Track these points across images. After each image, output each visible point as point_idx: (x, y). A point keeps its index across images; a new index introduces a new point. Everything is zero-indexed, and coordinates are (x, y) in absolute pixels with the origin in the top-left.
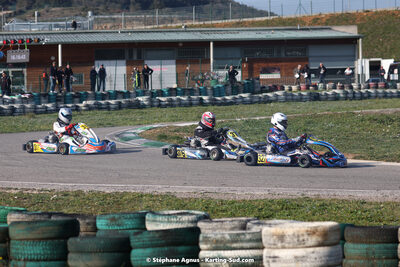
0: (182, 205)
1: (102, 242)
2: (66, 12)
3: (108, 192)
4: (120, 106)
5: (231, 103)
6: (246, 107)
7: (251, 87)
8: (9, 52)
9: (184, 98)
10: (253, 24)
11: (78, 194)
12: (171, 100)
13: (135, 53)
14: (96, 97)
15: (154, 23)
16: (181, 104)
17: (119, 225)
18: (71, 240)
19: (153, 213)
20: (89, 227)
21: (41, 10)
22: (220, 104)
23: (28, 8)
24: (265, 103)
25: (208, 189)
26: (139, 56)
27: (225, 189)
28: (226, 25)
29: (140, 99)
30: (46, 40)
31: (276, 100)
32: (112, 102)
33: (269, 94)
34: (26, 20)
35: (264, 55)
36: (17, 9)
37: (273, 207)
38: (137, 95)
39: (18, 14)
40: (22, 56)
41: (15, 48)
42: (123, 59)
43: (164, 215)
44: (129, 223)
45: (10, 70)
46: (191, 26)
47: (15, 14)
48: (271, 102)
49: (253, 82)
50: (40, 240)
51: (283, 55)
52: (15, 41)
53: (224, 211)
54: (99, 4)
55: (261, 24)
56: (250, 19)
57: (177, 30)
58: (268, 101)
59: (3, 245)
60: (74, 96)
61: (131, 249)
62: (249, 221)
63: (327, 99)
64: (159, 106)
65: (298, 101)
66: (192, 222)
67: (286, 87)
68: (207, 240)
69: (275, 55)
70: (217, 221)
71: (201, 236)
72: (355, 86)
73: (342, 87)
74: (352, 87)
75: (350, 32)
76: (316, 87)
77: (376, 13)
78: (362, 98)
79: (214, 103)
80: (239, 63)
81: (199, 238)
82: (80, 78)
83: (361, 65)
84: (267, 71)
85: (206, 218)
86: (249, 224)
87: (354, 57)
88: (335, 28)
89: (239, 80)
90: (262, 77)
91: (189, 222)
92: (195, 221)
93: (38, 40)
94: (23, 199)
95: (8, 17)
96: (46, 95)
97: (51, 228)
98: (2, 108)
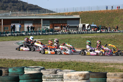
0: (35, 64)
1: (10, 78)
2: (5, 12)
3: (13, 59)
4: (18, 35)
5: (47, 35)
6: (51, 36)
7: (52, 30)
9: (35, 33)
10: (53, 14)
11: (4, 60)
12: (32, 34)
13: (22, 21)
14: (11, 33)
15: (27, 14)
17: (16, 71)
19: (27, 67)
20: (6, 71)
22: (44, 35)
24: (56, 35)
25: (42, 58)
26: (23, 23)
27: (47, 58)
28: (45, 15)
29: (23, 33)
31: (59, 34)
32: (16, 34)
33: (57, 32)
35: (56, 22)
37: (62, 64)
38: (22, 32)
42: (19, 23)
43: (30, 68)
44: (19, 70)
46: (37, 15)
48: (58, 34)
51: (60, 22)
53: (48, 65)
54: (13, 9)
55: (55, 14)
56: (52, 13)
57: (33, 16)
60: (6, 33)
61: (19, 80)
62: (57, 70)
63: (72, 34)
64: (28, 35)
65: (65, 34)
66: (39, 70)
67: (61, 31)
68: (45, 78)
69: (58, 23)
70: (47, 70)
71: (43, 76)
72: (79, 30)
73: (76, 31)
74: (78, 31)
75: (78, 16)
76: (69, 31)
77: (84, 12)
78: (82, 33)
79: (43, 34)
80: (49, 24)
81: (42, 77)
82: (8, 28)
83: (81, 25)
84: (56, 27)
85: (43, 69)
86: (57, 71)
87: (79, 23)
88: (74, 16)
89: (49, 29)
90: (55, 28)
91: (38, 70)
92: (40, 70)
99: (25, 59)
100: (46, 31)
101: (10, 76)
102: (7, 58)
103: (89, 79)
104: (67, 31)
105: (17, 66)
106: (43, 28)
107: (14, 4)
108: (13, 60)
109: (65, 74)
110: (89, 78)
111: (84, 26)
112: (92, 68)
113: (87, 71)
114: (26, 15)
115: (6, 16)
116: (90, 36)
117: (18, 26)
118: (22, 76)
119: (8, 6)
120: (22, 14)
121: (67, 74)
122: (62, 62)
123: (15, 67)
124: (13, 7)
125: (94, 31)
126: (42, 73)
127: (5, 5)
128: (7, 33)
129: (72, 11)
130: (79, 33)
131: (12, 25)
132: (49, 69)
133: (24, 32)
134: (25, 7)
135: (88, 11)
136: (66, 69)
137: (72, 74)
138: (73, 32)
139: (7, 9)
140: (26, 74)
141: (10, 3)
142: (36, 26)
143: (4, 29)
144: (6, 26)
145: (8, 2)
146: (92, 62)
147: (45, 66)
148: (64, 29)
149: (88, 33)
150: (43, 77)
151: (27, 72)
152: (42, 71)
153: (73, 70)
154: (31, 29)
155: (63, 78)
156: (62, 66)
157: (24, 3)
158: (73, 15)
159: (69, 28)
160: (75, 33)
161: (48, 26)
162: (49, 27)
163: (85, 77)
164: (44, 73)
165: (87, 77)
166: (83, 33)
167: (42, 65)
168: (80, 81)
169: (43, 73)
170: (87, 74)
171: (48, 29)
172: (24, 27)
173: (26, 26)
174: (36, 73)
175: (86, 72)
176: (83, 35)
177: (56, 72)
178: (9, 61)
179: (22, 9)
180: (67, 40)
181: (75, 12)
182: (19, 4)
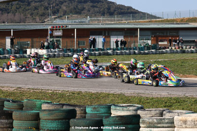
0: (128, 100)
2: (79, 17)
3: (93, 92)
4: (100, 55)
5: (147, 54)
6: (154, 55)
7: (154, 47)
8: (54, 31)
9: (127, 51)
10: (156, 21)
11: (79, 93)
12: (122, 52)
13: (107, 33)
14: (90, 50)
15: (115, 21)
16: (126, 54)
17: (97, 111)
18: (72, 120)
19: (115, 105)
20: (82, 112)
21: (69, 16)
22: (142, 54)
23: (64, 15)
24: (162, 54)
25: (140, 91)
26: (108, 34)
27: (147, 92)
28: (144, 22)
29: (108, 51)
30: (70, 27)
31: (166, 53)
32: (97, 52)
33: (163, 50)
34: (62, 20)
35: (161, 34)
36: (59, 15)
37: (172, 101)
38: (107, 50)
39: (59, 17)
40: (60, 33)
41: (57, 30)
43: (121, 106)
44: (102, 110)
45: (55, 39)
46: (130, 22)
47: (58, 17)
48: (164, 53)
49: (156, 45)
50: (55, 120)
51: (168, 34)
52: (56, 27)
53: (148, 103)
54: (92, 13)
55: (159, 21)
56: (155, 20)
57: (124, 24)
58: (163, 53)
59: (36, 122)
60: (81, 50)
62: (164, 110)
63: (188, 52)
64: (117, 54)
65: (175, 53)
66: (135, 110)
67: (170, 48)
68: (144, 122)
69: (165, 34)
70: (148, 110)
71: (141, 119)
73: (194, 48)
76: (182, 48)
79: (140, 53)
80: (150, 38)
81: (139, 121)
82: (84, 43)
84: (161, 41)
85: (142, 108)
86: (164, 112)
88: (191, 24)
89: (150, 44)
90: (160, 43)
91: (133, 110)
92: (136, 110)
93: (66, 26)
94: (53, 95)
95: (55, 18)
96: (69, 50)
97: (61, 114)
98: (50, 55)
99: (112, 92)
100: (146, 48)
101: (88, 119)
102: (83, 90)
104: (179, 48)
105: (99, 103)
106: (140, 42)
108: (94, 94)
109: (176, 118)
114: (112, 23)
115: (81, 23)
117: (100, 40)
118: (107, 119)
119: (84, 9)
120: (106, 20)
121: (180, 118)
122: (171, 98)
123: (96, 105)
124: (92, 10)
126: (139, 115)
127: (79, 7)
129: (187, 16)
131: (91, 38)
132: (151, 109)
133: (110, 49)
134: (112, 10)
136: (178, 108)
137: (188, 117)
138: (189, 50)
139: (83, 12)
140: (113, 117)
141: (88, 3)
142: (129, 39)
143: (79, 45)
144: (81, 40)
145: (85, 2)
147: (145, 103)
148: (174, 45)
150: (141, 121)
151: (116, 112)
152: (139, 112)
153: (190, 112)
155: (173, 123)
156: (171, 104)
157: (111, 2)
158: (189, 22)
159: (182, 43)
160: (192, 52)
161: (149, 39)
162: (149, 42)
167: (140, 102)
169: (141, 115)
171: (148, 44)
172: (110, 41)
173: (113, 39)
177: (161, 114)
178: (87, 96)
179: (107, 12)
180: (180, 62)
181: (192, 17)
182: (102, 5)
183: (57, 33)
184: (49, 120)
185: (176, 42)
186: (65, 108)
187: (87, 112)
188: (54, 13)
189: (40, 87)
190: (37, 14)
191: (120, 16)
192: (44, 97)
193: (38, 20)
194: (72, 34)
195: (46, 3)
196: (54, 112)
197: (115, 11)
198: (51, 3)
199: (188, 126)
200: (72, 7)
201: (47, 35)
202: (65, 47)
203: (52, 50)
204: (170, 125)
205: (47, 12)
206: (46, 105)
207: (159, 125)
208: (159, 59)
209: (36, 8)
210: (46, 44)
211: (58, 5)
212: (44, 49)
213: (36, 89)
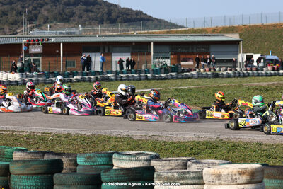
0: (136, 146)
1: (80, 177)
2: (66, 25)
3: (87, 134)
5: (165, 79)
6: (174, 81)
7: (175, 69)
8: (30, 47)
9: (136, 75)
10: (177, 32)
11: (67, 136)
12: (129, 77)
13: (106, 48)
14: (83, 74)
15: (118, 32)
16: (134, 79)
17: (93, 162)
18: (56, 175)
19: (118, 153)
20: (72, 163)
21: (51, 24)
22: (158, 80)
23: (45, 23)
24: (185, 79)
25: (154, 133)
26: (109, 50)
27: (165, 133)
28: (160, 33)
29: (109, 75)
30: (53, 40)
31: (192, 77)
32: (92, 77)
33: (188, 73)
34: (43, 30)
35: (184, 51)
36: (38, 23)
37: (200, 147)
38: (108, 73)
39: (38, 26)
40: (39, 50)
41: (34, 44)
42: (99, 52)
43: (127, 155)
44: (100, 161)
45: (32, 58)
46: (140, 33)
47: (36, 26)
48: (189, 78)
49: (177, 66)
50: (33, 174)
51: (195, 51)
52: (34, 41)
53: (166, 150)
54: (86, 21)
55: (181, 32)
56: (175, 30)
57: (132, 36)
58: (187, 77)
60: (69, 74)
61: (102, 183)
62: (189, 160)
63: (223, 76)
64: (121, 80)
65: (205, 77)
66: (147, 160)
67: (197, 70)
68: (160, 177)
69: (190, 51)
70: (165, 160)
71: (156, 173)
72: (238, 69)
73: (231, 70)
74: (236, 70)
75: (235, 37)
76: (215, 70)
77: (250, 26)
78: (244, 76)
79: (154, 78)
80: (169, 55)
81: (153, 175)
82: (74, 63)
83: (241, 57)
84: (185, 60)
85: (157, 157)
86: (189, 163)
87: (237, 53)
88: (226, 35)
89: (169, 65)
90: (182, 63)
91: (145, 160)
92: (149, 160)
93: (48, 40)
94: (30, 139)
95: (32, 28)
96: (52, 73)
97: (41, 166)
98: (24, 81)
99: (114, 134)
100: (163, 70)
101: (79, 174)
102: (73, 131)
103: (261, 182)
104: (210, 70)
105: (95, 150)
106: (155, 62)
107: (89, 8)
108: (88, 136)
109: (206, 170)
110: (263, 178)
111: (249, 59)
112: (268, 156)
113: (257, 162)
114: (115, 34)
115: (70, 35)
116: (264, 83)
117: (97, 59)
118: (107, 173)
120: (106, 30)
121: (211, 170)
122: (199, 142)
123: (91, 153)
124: (85, 16)
125: (273, 70)
126: (153, 167)
127: (67, 11)
128: (73, 75)
129: (221, 25)
130: (237, 75)
131: (84, 56)
132: (170, 159)
133: (112, 72)
134: (114, 16)
135: (258, 23)
136: (209, 157)
137: (223, 170)
138: (225, 73)
139: (72, 19)
140: (116, 170)
141: (80, 6)
142: (138, 58)
143: (66, 66)
144: (69, 59)
145: (75, 4)
146: (267, 142)
147: (161, 150)
148: (204, 66)
149: (258, 75)
150: (155, 176)
151: (120, 163)
152: (153, 163)
153: (226, 162)
154: (127, 65)
155: (202, 178)
156: (199, 151)
157: (112, 5)
158: (224, 33)
159: (215, 63)
160: (229, 76)
161: (166, 58)
162: (168, 62)
163: (254, 178)
164: (158, 168)
165: (257, 178)
166: (248, 75)
167: (154, 148)
168: (242, 186)
169: (155, 167)
170: (257, 170)
171: (165, 65)
172: (112, 61)
173: (116, 58)
174: (139, 168)
175: (256, 166)
176: (248, 79)
177: (185, 166)
178: (79, 140)
179: (107, 19)
180: (211, 91)
181: (228, 26)
182: (99, 9)
183: (34, 50)
184: (23, 175)
185: (205, 62)
186: (46, 157)
187: (79, 163)
188: (31, 20)
189: (11, 128)
190: (7, 21)
191: (125, 24)
192: (16, 142)
193: (7, 30)
194: (57, 51)
195: (19, 6)
196: (31, 163)
197: (118, 17)
198: (26, 5)
199: (223, 183)
200: (57, 11)
201: (21, 53)
202: (46, 69)
203: (28, 74)
204: (197, 181)
205: (20, 18)
206: (20, 153)
207: (182, 182)
208: (181, 86)
209: (4, 13)
210: (19, 65)
211: (35, 8)
212: (16, 72)
213: (4, 131)
